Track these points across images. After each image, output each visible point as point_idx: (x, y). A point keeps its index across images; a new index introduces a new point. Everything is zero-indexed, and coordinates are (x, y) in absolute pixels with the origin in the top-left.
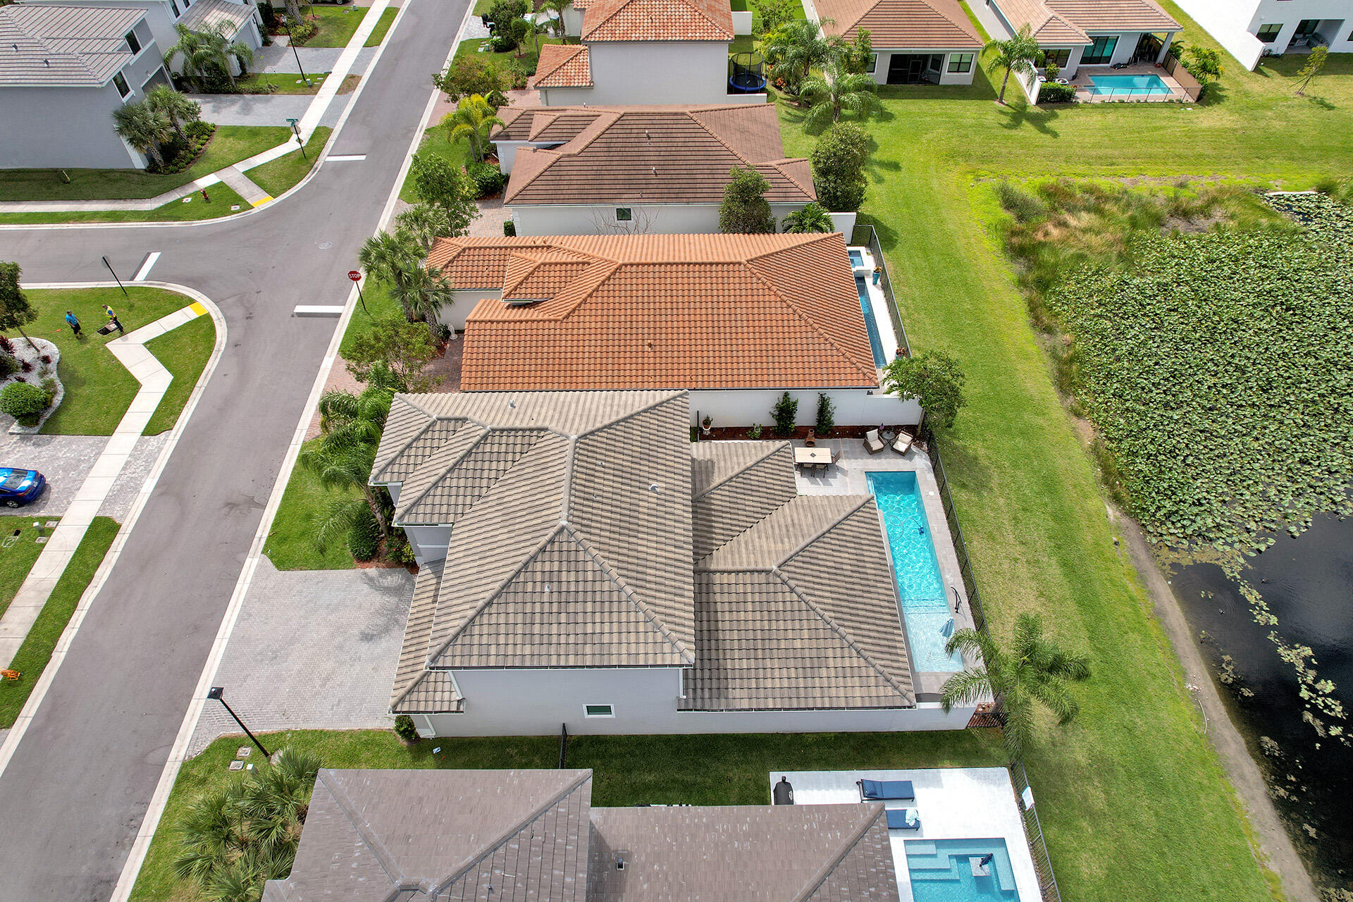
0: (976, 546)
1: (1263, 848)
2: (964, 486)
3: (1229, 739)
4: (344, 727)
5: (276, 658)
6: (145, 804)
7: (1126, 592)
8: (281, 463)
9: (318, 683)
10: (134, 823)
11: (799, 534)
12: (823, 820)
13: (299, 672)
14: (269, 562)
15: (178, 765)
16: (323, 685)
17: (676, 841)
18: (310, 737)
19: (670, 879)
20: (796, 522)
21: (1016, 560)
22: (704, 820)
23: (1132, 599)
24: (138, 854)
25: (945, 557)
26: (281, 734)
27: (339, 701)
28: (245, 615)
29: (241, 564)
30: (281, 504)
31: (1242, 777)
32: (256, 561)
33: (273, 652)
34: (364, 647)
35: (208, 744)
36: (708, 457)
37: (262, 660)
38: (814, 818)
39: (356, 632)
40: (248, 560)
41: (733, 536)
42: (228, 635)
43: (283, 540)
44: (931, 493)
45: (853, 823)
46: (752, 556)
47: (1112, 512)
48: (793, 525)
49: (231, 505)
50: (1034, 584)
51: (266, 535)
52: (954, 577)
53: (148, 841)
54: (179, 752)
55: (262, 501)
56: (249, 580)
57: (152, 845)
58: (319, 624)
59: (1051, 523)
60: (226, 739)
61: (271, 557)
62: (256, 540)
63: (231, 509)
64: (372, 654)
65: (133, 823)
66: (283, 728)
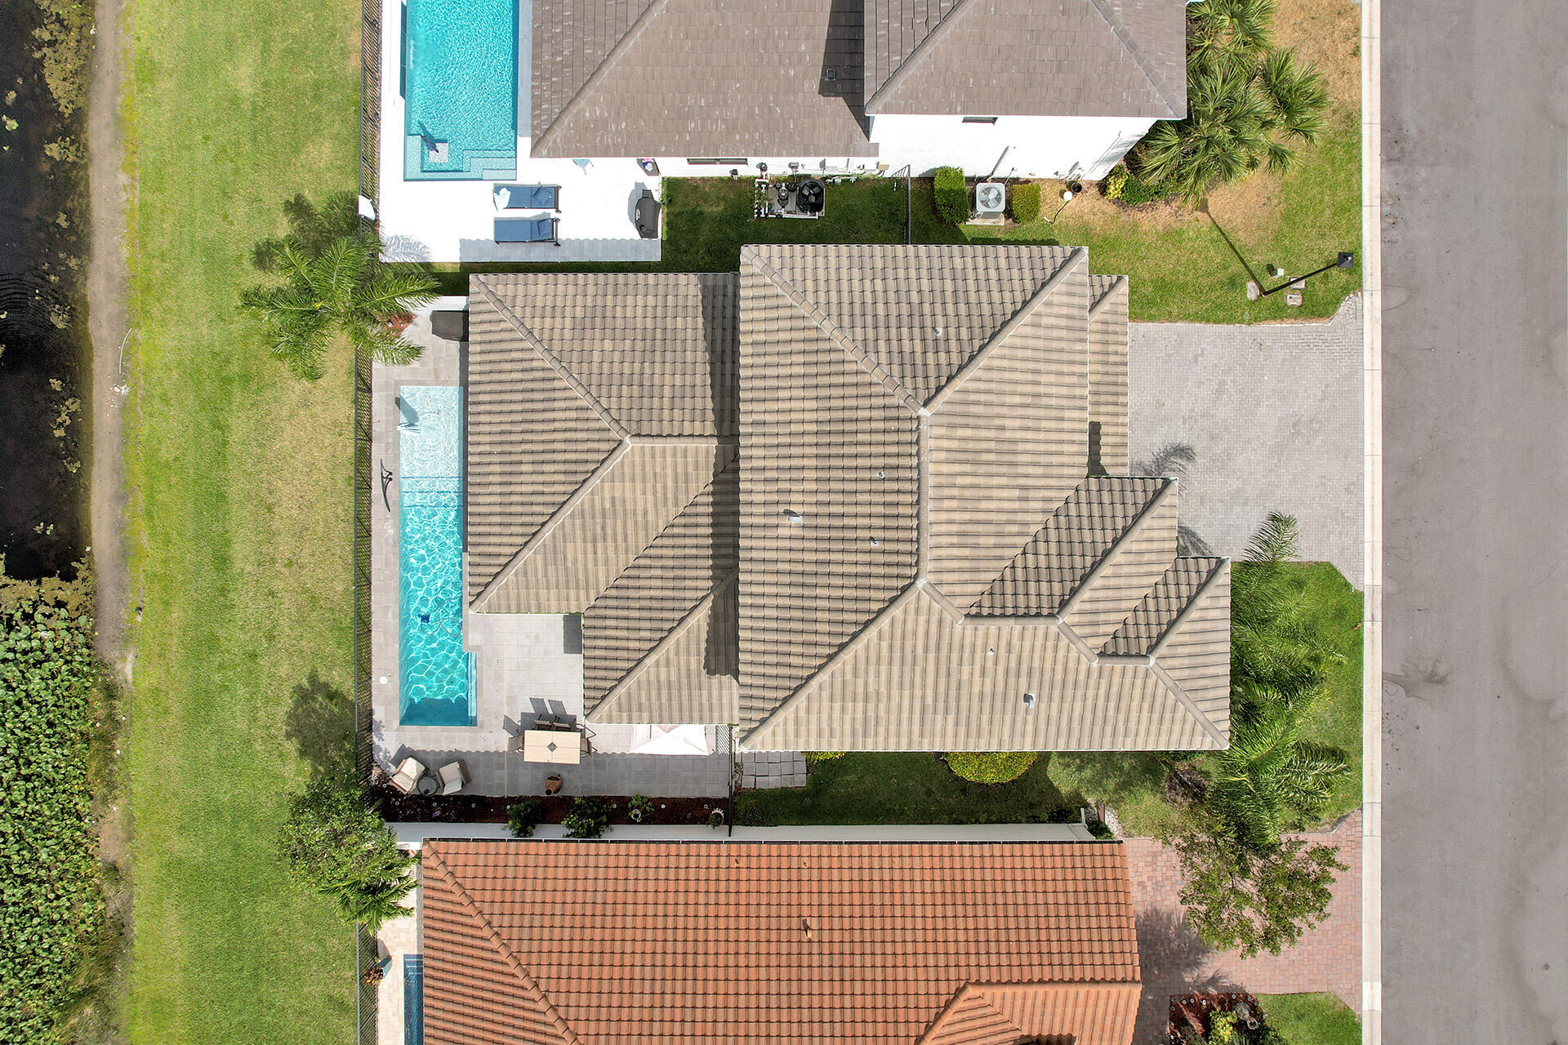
0: (341, 583)
1: (124, 199)
2: (332, 696)
3: (105, 324)
4: (1181, 325)
5: (1294, 425)
6: (1387, 242)
7: (153, 527)
8: (1385, 765)
9: (1229, 386)
10: (1390, 221)
11: (587, 517)
12: (602, 137)
13: (1258, 404)
14: (1348, 576)
15: (1367, 285)
16: (1222, 383)
17: (770, 108)
18: (1220, 314)
19: (776, 57)
20: (590, 546)
21: (290, 564)
22: (738, 137)
23: (150, 515)
24: (1371, 188)
25: (387, 564)
26: (1256, 320)
27: (1196, 361)
28: (1355, 488)
29: (1387, 573)
30: (1361, 682)
31: (110, 277)
32: (1367, 580)
33: (1299, 433)
34: (1182, 438)
35: (1341, 310)
36: (715, 679)
37: (1311, 421)
38: (613, 139)
39: (1200, 460)
40: (1379, 581)
41: (683, 515)
42: (1367, 461)
43: (1340, 614)
44: (384, 680)
45: (570, 129)
46: (658, 470)
47: (127, 669)
48: (594, 541)
49: (1435, 679)
50: (276, 524)
51: (1367, 625)
52: (382, 526)
53: (1366, 200)
54: (1371, 301)
55: (1392, 688)
56: (1367, 547)
57: (1360, 196)
58: (1251, 473)
59: (221, 633)
60: (1321, 316)
61: (1347, 585)
62: (1379, 616)
63: (1433, 674)
64: (1170, 427)
65: (1392, 220)
66: (1255, 328)
